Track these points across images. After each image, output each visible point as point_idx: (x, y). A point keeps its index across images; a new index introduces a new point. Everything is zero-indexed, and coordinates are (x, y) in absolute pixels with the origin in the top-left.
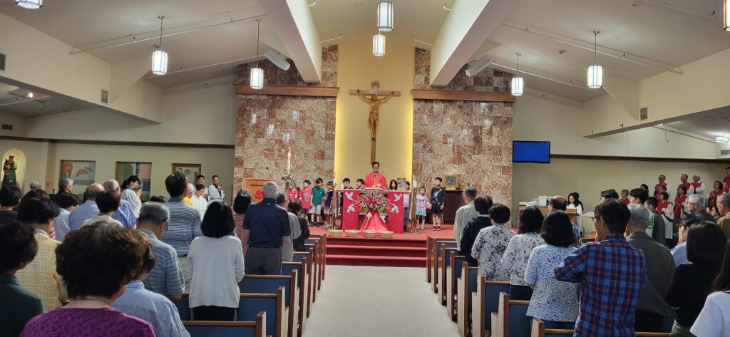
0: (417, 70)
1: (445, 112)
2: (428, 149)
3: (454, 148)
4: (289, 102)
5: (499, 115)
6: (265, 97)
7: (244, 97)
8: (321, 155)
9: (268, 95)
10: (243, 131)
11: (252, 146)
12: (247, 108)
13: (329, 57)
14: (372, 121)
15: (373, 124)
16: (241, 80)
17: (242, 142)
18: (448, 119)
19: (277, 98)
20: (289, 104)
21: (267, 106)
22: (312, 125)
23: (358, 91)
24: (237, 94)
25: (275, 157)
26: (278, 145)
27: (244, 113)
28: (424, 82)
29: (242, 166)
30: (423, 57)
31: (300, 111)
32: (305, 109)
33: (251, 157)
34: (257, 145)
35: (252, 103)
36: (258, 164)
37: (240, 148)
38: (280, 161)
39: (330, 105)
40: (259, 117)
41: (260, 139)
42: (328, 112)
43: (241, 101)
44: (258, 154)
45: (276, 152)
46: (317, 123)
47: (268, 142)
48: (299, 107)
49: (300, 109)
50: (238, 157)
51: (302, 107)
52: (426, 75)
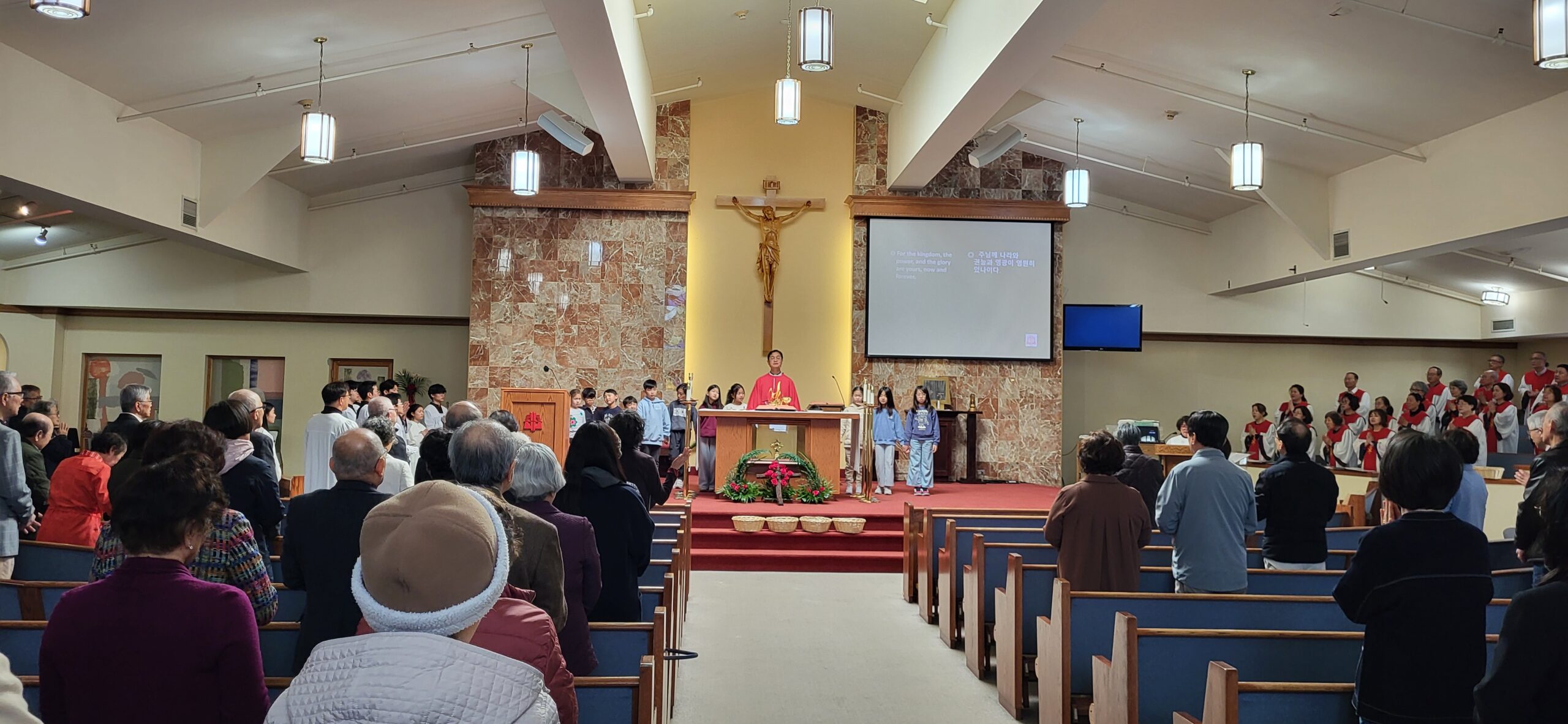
0: (860, 153)
4: (585, 224)
6: (533, 214)
7: (488, 213)
8: (657, 337)
9: (541, 210)
10: (488, 287)
11: (506, 320)
12: (496, 236)
13: (670, 126)
14: (765, 263)
15: (768, 270)
16: (481, 177)
17: (485, 311)
19: (561, 216)
20: (586, 228)
21: (539, 233)
22: (636, 274)
23: (734, 198)
24: (473, 207)
25: (558, 343)
26: (563, 316)
27: (490, 248)
28: (875, 180)
29: (485, 362)
30: (872, 127)
31: (610, 243)
32: (620, 239)
33: (505, 343)
34: (517, 317)
35: (505, 226)
36: (522, 359)
37: (482, 323)
38: (568, 351)
39: (675, 229)
40: (522, 257)
41: (524, 304)
42: (671, 245)
43: (483, 223)
44: (519, 335)
45: (559, 332)
46: (647, 270)
47: (541, 310)
48: (608, 235)
49: (610, 239)
50: (478, 342)
51: (614, 234)
52: (879, 164)
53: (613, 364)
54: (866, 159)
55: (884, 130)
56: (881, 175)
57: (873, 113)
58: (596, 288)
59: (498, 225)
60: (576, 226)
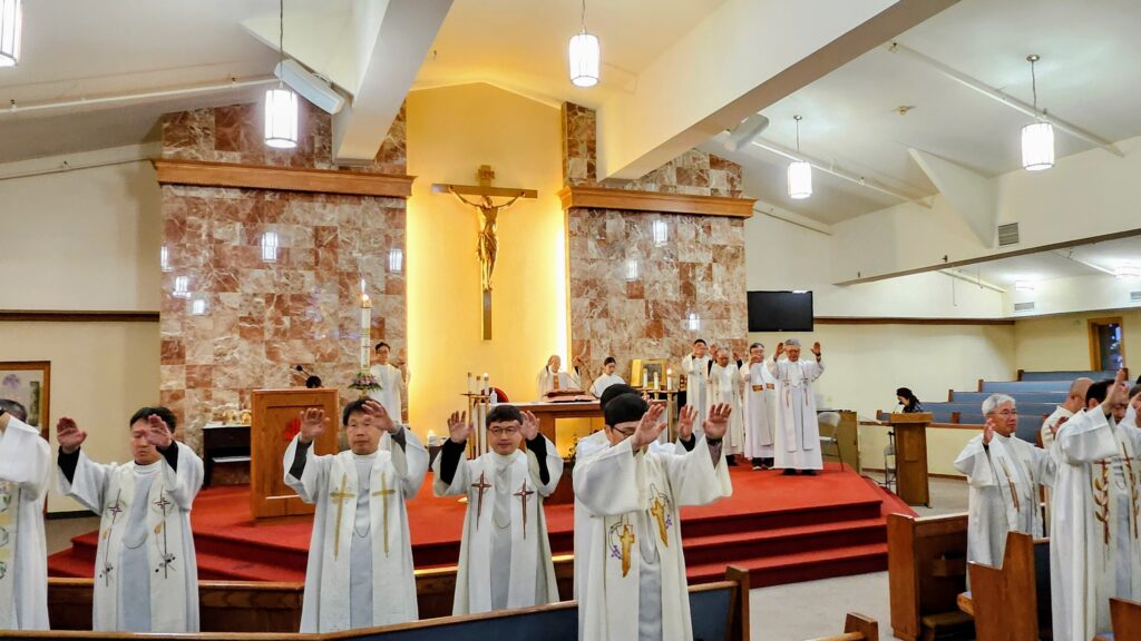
0: (571, 149)
1: (627, 235)
2: (600, 309)
3: (647, 307)
4: (296, 207)
5: (722, 243)
6: (235, 195)
8: (378, 329)
9: (244, 189)
12: (191, 218)
14: (485, 251)
15: (488, 259)
16: (170, 152)
18: (635, 248)
19: (268, 197)
20: (297, 212)
21: (242, 215)
22: (353, 262)
24: (162, 184)
25: (267, 336)
26: (272, 308)
27: (183, 232)
28: (585, 175)
29: (181, 361)
30: (581, 123)
31: (324, 229)
32: (335, 224)
33: (204, 338)
34: (218, 308)
35: (202, 207)
36: (225, 355)
37: (175, 316)
38: (280, 345)
39: (394, 215)
40: (221, 242)
41: (226, 294)
42: (390, 232)
43: (173, 202)
44: (222, 329)
45: (269, 325)
46: (365, 258)
47: (246, 301)
48: (322, 219)
49: (324, 224)
50: (171, 337)
51: (329, 219)
52: (589, 158)
53: (331, 357)
54: (577, 153)
55: (592, 127)
56: (591, 168)
57: (582, 109)
58: (309, 276)
59: (192, 206)
60: (286, 209)
